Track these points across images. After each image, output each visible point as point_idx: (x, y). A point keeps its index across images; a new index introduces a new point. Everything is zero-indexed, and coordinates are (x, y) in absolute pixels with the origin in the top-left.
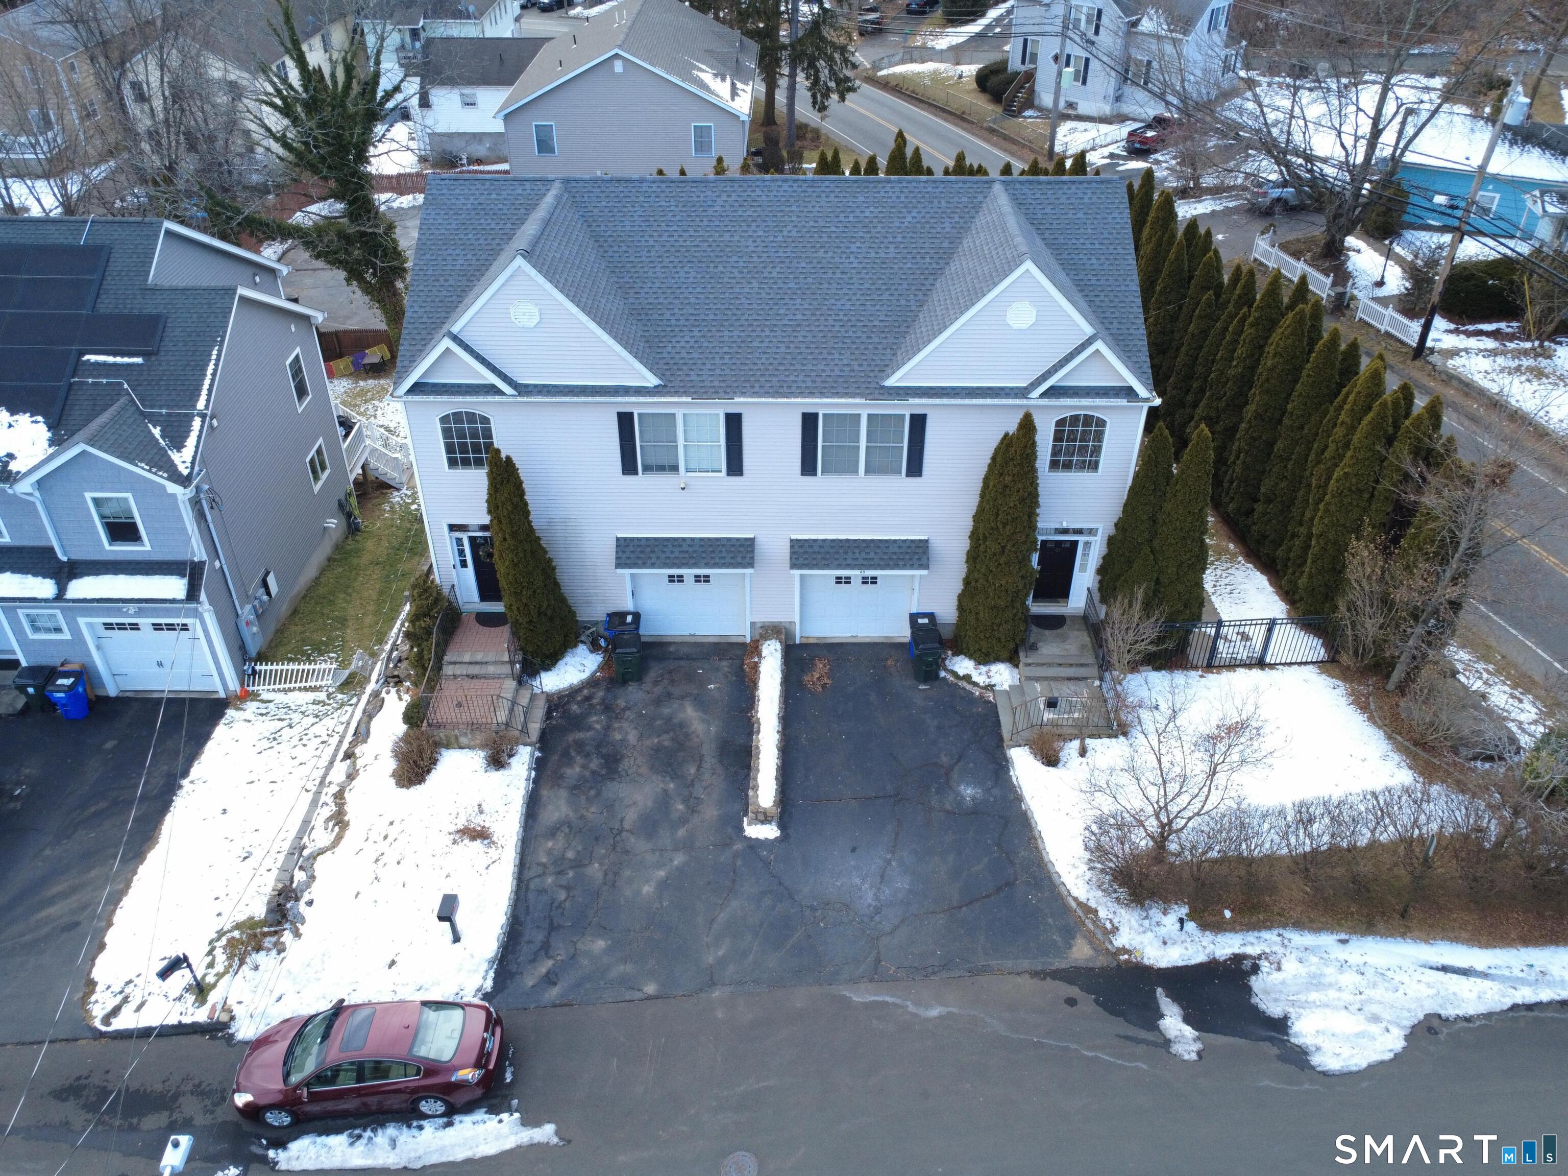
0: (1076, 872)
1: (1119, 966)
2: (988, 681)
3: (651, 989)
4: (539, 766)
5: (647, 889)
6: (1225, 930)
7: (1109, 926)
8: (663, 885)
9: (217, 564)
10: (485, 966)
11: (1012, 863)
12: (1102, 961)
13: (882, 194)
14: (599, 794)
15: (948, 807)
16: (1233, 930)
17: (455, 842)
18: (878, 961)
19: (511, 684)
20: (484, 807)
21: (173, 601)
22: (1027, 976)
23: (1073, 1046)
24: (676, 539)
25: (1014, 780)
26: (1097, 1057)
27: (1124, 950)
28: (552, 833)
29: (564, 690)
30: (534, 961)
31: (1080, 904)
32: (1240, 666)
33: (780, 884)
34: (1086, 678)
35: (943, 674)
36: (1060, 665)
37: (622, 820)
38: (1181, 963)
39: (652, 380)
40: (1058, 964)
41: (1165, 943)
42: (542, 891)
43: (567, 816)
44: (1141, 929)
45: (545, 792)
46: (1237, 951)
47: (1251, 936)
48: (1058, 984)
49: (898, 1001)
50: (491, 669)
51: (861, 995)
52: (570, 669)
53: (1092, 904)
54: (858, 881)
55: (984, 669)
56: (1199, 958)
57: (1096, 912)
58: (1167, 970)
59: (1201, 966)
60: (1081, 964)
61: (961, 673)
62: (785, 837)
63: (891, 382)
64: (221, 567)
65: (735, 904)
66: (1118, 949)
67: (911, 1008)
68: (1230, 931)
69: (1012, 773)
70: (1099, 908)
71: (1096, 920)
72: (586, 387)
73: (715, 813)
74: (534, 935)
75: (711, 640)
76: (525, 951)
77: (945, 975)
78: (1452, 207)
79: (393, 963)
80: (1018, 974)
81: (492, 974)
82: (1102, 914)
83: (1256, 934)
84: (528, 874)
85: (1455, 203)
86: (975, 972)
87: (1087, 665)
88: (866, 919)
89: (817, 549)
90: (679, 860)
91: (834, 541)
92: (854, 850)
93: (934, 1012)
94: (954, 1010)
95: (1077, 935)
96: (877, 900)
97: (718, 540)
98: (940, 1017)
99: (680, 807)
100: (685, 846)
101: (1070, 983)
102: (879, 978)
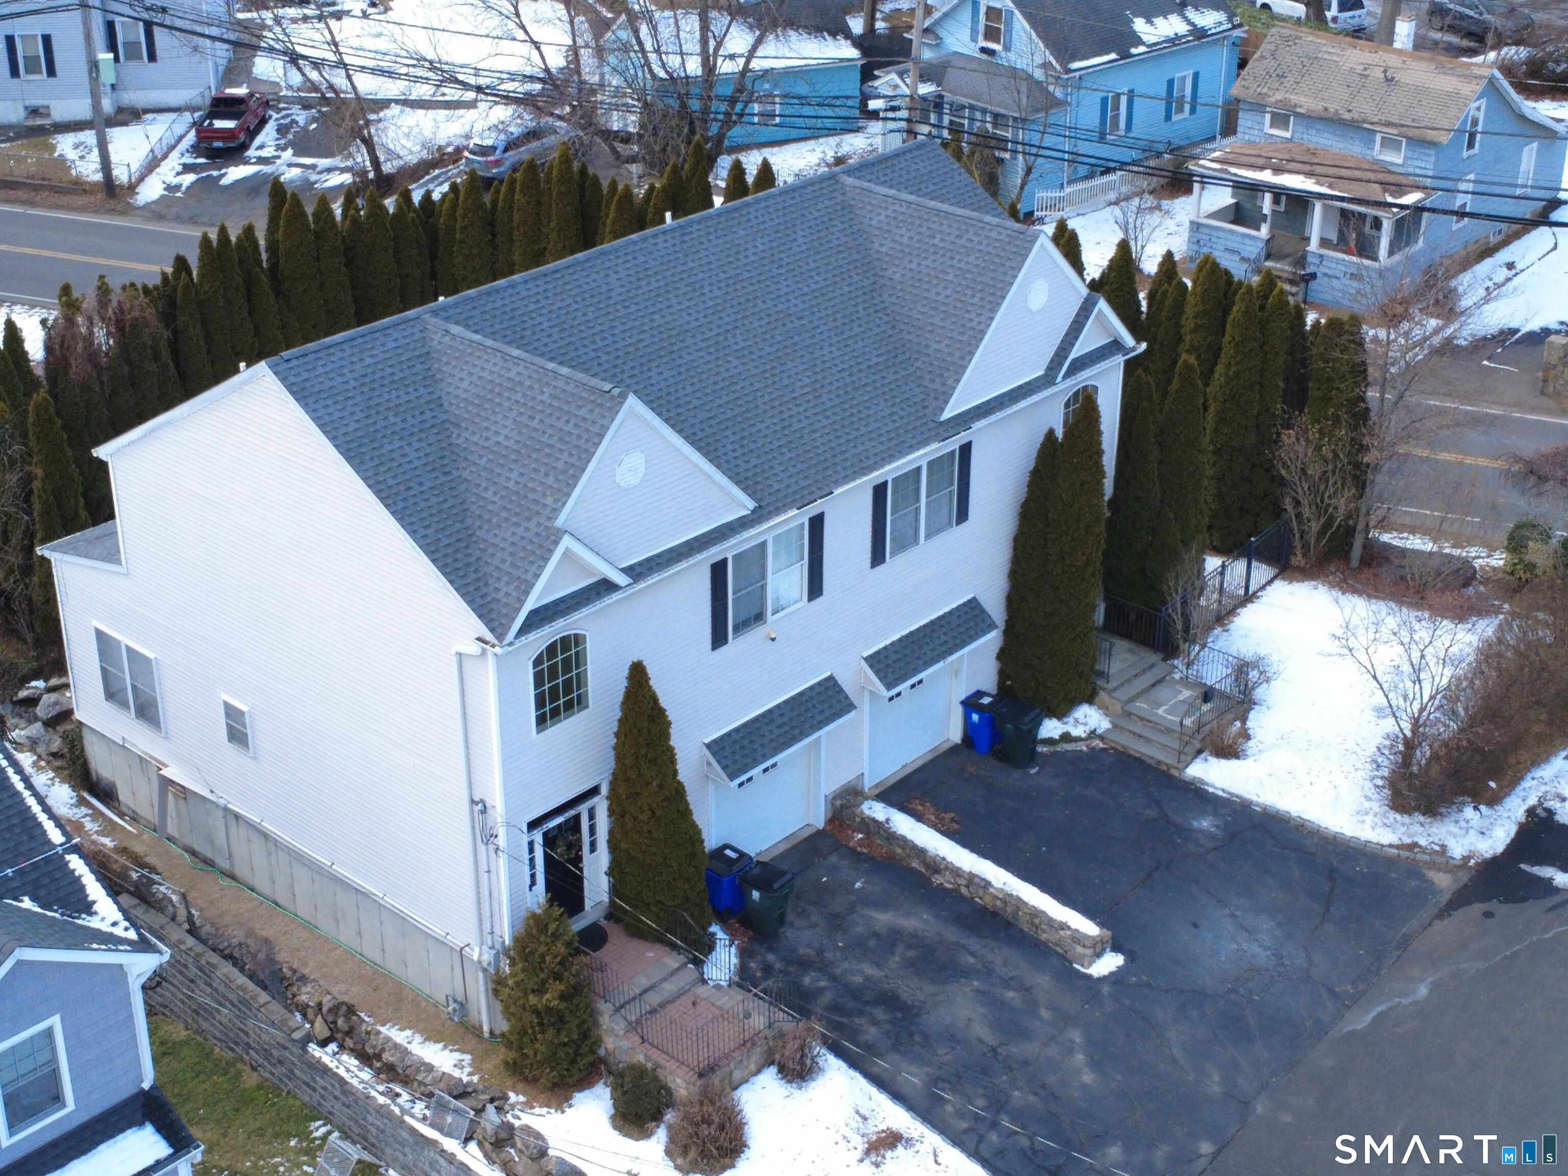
0: (1367, 826)
1: (1476, 872)
2: (1087, 729)
3: (1207, 1149)
5: (1088, 1078)
6: (1504, 796)
7: (1437, 848)
8: (1094, 1064)
11: (1312, 854)
12: (1464, 878)
14: (926, 1037)
15: (1209, 845)
16: (1507, 793)
17: (878, 1163)
18: (1331, 991)
22: (1437, 922)
23: (1534, 938)
25: (1220, 793)
26: (1555, 933)
27: (1466, 859)
31: (1398, 847)
32: (1236, 608)
33: (1182, 992)
34: (1164, 678)
35: (1040, 749)
36: (1136, 676)
37: (981, 1041)
38: (1508, 839)
39: (749, 505)
40: (1445, 897)
41: (1483, 833)
42: (1001, 1153)
43: (927, 1074)
44: (1464, 832)
46: (1525, 807)
47: (1520, 791)
48: (1462, 910)
49: (1389, 1004)
50: (670, 987)
51: (1359, 1021)
53: (1407, 840)
54: (1234, 946)
55: (1071, 720)
56: (1512, 828)
57: (1415, 845)
60: (1454, 887)
61: (1056, 735)
62: (1131, 957)
63: (947, 414)
65: (1171, 1034)
66: (1462, 860)
67: (1405, 1001)
69: (1211, 790)
70: (1416, 839)
71: (1423, 850)
73: (1048, 978)
75: (783, 848)
77: (1387, 963)
78: (893, 109)
80: (1430, 925)
82: (1423, 842)
84: (969, 1147)
85: (894, 103)
86: (1404, 943)
87: (1152, 666)
88: (1280, 969)
89: (894, 657)
90: (1076, 1036)
91: (901, 640)
92: (1195, 926)
93: (1423, 991)
94: (1431, 979)
95: (1424, 871)
96: (1266, 948)
97: (801, 694)
98: (1431, 991)
99: (1011, 994)
100: (1065, 1020)
101: (1468, 903)
102: (1348, 1002)
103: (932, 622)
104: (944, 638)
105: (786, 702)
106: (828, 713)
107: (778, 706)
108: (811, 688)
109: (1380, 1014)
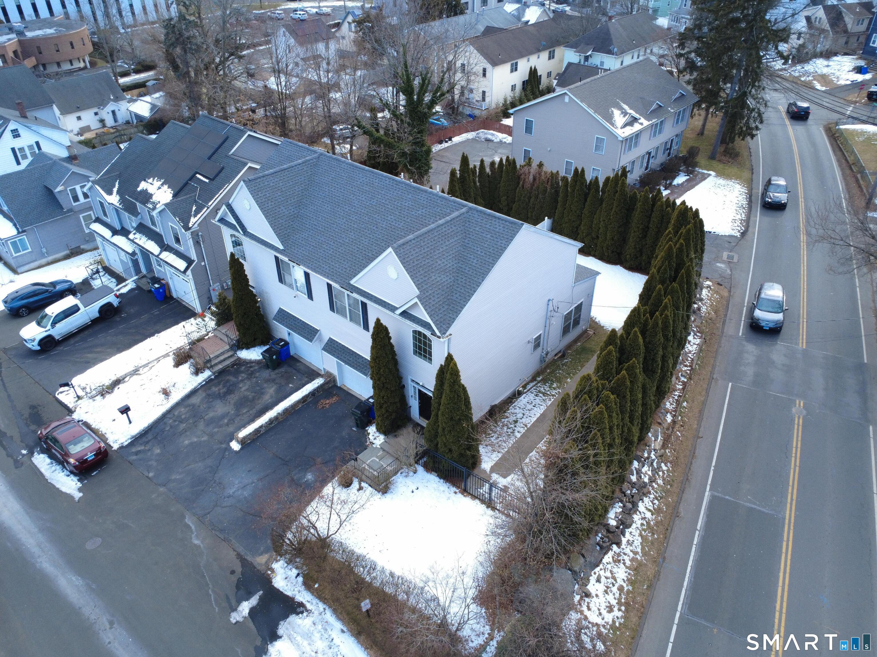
1: (264, 574)
3: (151, 475)
4: (209, 382)
5: (187, 442)
6: (310, 591)
8: (191, 444)
9: (203, 264)
10: (130, 437)
12: (260, 567)
13: (419, 197)
14: (212, 401)
15: (295, 478)
16: (312, 593)
17: (159, 392)
18: (208, 513)
19: (228, 347)
20: (176, 385)
21: (178, 270)
22: (235, 553)
23: (210, 586)
24: (296, 317)
26: (211, 595)
27: (273, 571)
28: (186, 407)
29: (247, 360)
30: (141, 444)
32: (479, 499)
33: (218, 467)
35: (367, 428)
37: (207, 415)
38: (281, 590)
39: (281, 247)
40: (249, 558)
41: (286, 578)
42: (165, 424)
43: (197, 403)
44: (282, 566)
45: (200, 391)
46: (304, 602)
47: (315, 601)
48: (239, 564)
49: (194, 530)
51: (189, 520)
52: (255, 353)
54: (237, 483)
55: (377, 434)
56: (289, 593)
58: (276, 588)
59: (287, 597)
60: (255, 564)
61: (369, 431)
62: (238, 452)
64: (205, 265)
65: (200, 464)
66: (271, 568)
67: (194, 535)
68: (311, 592)
72: (263, 240)
73: (232, 430)
74: (150, 436)
76: (144, 439)
77: (218, 533)
79: (114, 420)
80: (235, 550)
81: (130, 441)
83: (318, 601)
84: (169, 416)
88: (223, 497)
89: (335, 346)
90: (205, 438)
91: (343, 345)
92: (249, 471)
93: (196, 542)
94: (202, 546)
95: (269, 554)
96: (234, 493)
97: (308, 325)
98: (195, 545)
99: (226, 421)
100: (211, 435)
101: (242, 566)
102: (201, 519)
103: (355, 353)
104: (351, 359)
105: (303, 322)
106: (306, 335)
107: (301, 320)
108: (311, 326)
109: (191, 528)
